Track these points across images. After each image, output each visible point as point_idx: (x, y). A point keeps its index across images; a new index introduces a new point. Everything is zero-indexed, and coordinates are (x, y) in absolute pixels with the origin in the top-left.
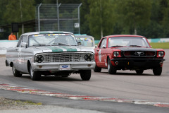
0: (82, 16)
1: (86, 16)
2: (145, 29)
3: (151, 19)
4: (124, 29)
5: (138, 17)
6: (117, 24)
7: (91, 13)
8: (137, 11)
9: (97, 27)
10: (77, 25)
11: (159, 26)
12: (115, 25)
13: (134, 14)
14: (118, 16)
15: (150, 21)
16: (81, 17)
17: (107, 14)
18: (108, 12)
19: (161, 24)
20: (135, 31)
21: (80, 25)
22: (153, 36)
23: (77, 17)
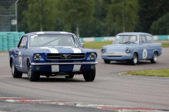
0: (20, 13)
1: (24, 12)
2: (87, 27)
3: (94, 16)
4: (66, 26)
5: (81, 13)
6: (57, 21)
7: (30, 9)
8: (79, 7)
9: (36, 24)
10: (15, 22)
11: (102, 24)
12: (55, 22)
13: (76, 11)
14: (59, 12)
15: (93, 18)
16: (18, 14)
17: (47, 10)
18: (48, 8)
19: (105, 22)
20: (77, 29)
21: (18, 22)
22: (96, 35)
23: (14, 14)
